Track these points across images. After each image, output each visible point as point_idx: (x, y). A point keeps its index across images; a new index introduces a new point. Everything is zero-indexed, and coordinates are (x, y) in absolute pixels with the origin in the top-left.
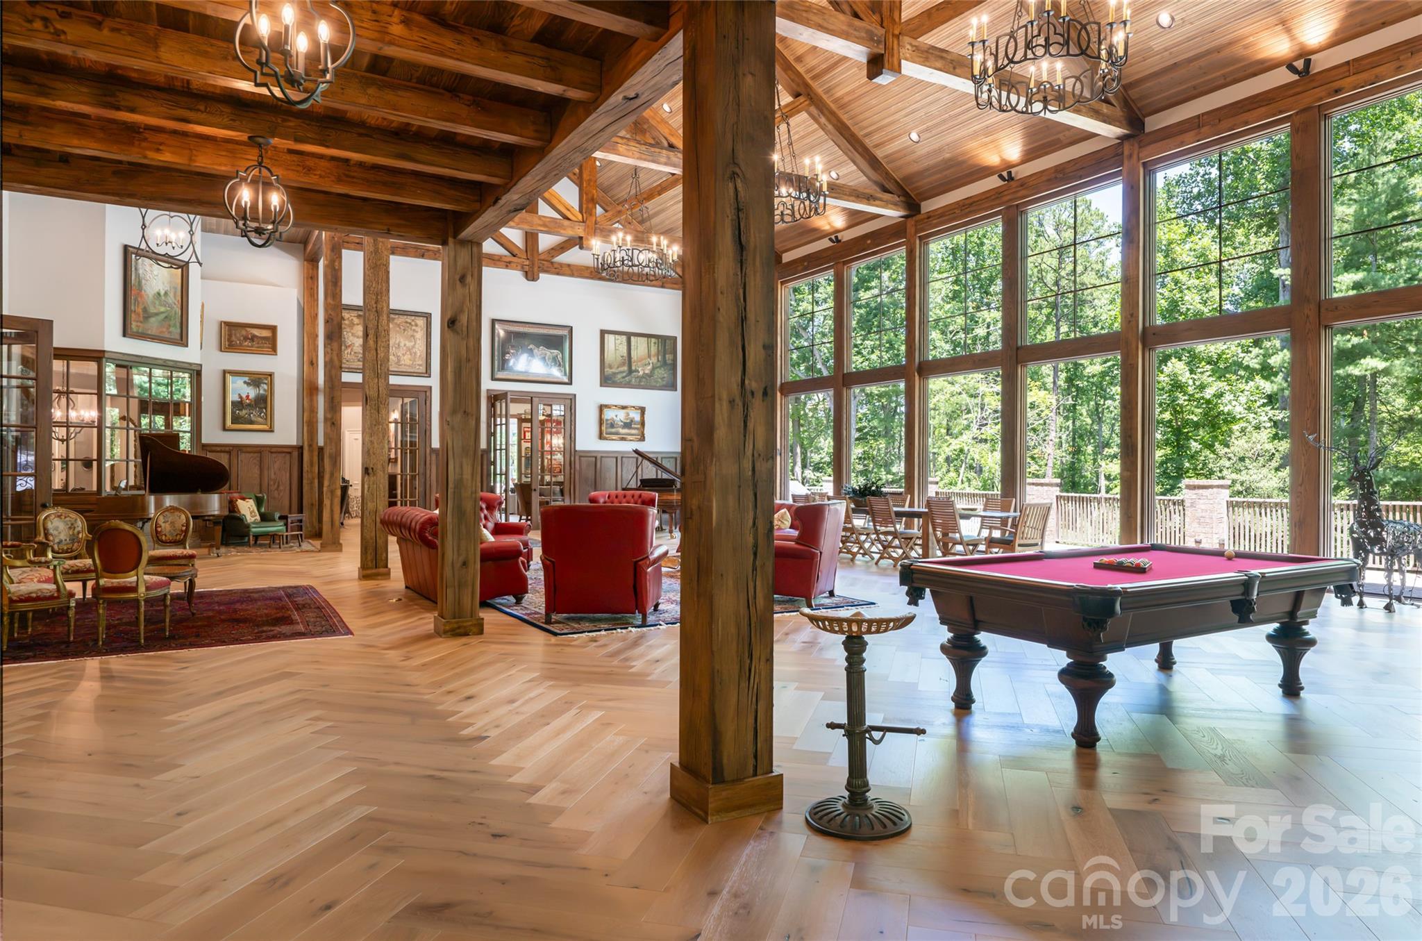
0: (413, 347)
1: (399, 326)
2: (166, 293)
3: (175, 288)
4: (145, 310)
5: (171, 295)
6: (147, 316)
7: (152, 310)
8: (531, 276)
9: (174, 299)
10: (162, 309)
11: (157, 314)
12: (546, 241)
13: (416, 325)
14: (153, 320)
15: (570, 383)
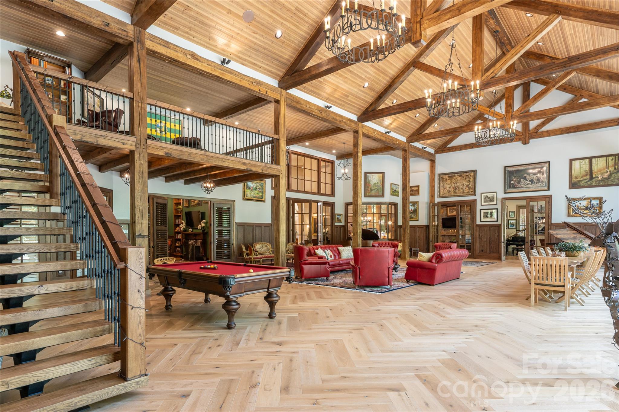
0: (469, 184)
1: (463, 177)
2: (377, 183)
3: (380, 181)
4: (371, 189)
5: (379, 183)
6: (371, 190)
7: (373, 188)
8: (525, 143)
9: (380, 184)
10: (376, 188)
11: (374, 189)
12: (533, 124)
13: (471, 176)
14: (373, 191)
15: (549, 190)
